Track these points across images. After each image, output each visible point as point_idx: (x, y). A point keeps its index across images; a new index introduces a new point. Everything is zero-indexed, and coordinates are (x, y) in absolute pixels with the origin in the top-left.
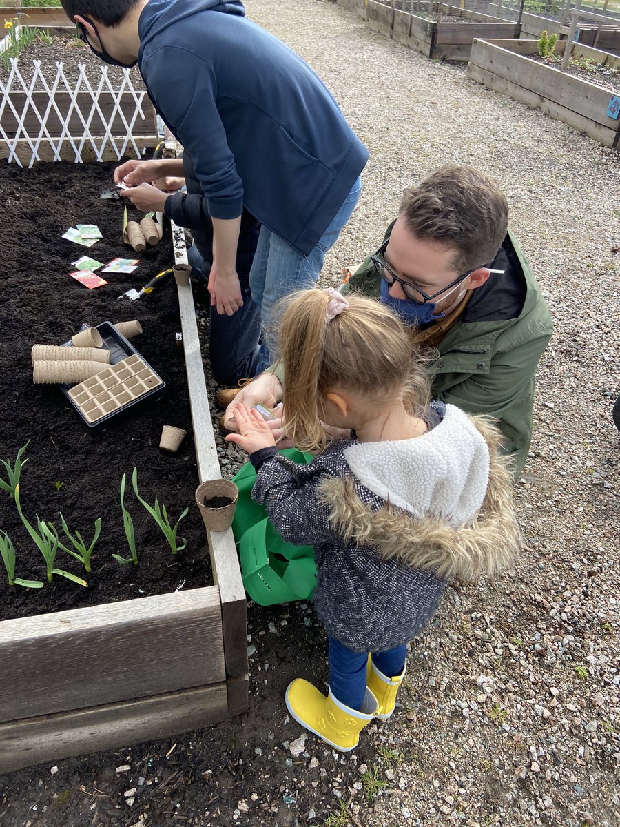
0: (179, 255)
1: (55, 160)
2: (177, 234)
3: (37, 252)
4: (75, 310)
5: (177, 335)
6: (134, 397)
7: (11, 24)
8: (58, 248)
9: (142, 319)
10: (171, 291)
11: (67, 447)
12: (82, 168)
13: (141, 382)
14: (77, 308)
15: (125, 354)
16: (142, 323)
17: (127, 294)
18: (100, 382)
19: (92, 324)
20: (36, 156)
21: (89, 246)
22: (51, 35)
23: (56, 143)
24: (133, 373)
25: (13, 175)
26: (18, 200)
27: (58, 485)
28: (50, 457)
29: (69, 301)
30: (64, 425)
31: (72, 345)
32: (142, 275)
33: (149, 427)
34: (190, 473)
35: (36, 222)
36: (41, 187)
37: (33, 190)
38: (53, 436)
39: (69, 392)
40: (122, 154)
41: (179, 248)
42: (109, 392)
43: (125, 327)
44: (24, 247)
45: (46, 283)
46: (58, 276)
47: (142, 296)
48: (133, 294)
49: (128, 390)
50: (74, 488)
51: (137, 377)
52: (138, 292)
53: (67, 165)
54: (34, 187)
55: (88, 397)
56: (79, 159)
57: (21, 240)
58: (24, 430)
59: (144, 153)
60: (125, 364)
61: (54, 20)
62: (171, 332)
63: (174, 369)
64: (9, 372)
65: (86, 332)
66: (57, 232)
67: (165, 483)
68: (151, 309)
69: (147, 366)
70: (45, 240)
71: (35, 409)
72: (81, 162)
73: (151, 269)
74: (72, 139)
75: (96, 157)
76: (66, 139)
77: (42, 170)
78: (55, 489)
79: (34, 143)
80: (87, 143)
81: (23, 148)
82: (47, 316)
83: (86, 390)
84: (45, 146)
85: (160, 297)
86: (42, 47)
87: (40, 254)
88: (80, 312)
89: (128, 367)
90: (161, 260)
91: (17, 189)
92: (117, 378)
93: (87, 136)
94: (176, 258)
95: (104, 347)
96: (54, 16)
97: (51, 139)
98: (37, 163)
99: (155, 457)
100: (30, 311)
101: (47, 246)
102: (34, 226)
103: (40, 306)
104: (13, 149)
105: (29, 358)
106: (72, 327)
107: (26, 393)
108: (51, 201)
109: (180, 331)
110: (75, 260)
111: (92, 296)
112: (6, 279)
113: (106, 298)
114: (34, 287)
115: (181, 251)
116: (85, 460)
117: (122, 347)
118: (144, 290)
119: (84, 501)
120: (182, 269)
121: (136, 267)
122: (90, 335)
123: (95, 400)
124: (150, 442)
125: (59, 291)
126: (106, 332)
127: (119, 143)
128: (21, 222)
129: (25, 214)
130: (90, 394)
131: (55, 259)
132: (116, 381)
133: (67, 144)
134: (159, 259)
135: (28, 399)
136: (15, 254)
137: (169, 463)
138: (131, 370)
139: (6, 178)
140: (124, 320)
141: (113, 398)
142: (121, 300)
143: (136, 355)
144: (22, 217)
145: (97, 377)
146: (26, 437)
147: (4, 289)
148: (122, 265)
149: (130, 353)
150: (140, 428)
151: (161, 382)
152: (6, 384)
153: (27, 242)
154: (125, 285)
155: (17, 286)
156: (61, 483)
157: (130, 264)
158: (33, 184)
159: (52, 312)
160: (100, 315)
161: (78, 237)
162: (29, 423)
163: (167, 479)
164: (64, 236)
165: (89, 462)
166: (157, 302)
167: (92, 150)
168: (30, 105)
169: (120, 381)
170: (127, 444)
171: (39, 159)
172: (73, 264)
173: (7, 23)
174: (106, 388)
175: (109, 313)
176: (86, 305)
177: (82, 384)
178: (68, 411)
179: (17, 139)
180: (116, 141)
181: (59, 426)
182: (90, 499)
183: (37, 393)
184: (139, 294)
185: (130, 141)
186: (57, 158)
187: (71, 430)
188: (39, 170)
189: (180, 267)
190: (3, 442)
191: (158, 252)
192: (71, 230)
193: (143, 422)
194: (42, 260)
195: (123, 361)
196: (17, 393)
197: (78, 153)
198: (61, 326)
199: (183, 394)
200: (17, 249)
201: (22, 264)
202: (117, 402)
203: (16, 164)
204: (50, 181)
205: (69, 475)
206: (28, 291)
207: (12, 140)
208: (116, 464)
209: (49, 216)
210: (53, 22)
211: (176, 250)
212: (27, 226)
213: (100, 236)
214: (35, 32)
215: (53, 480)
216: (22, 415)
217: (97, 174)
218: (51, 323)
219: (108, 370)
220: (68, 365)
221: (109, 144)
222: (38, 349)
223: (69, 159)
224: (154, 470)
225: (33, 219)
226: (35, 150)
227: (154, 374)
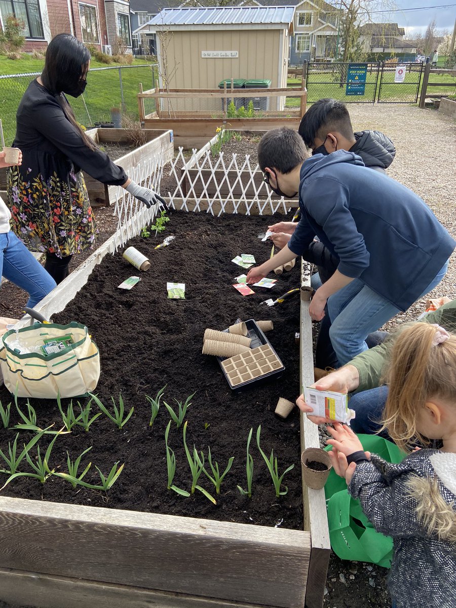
0: (305, 280)
1: (234, 213)
2: (306, 266)
3: (215, 269)
4: (233, 308)
5: (297, 334)
6: (263, 374)
7: (220, 129)
8: (227, 267)
9: (274, 320)
10: (296, 303)
11: (214, 400)
12: (249, 218)
13: (269, 364)
14: (234, 307)
15: (260, 342)
16: (274, 323)
17: (267, 302)
18: (243, 359)
19: (243, 320)
20: (223, 210)
21: (247, 268)
22: (242, 135)
23: (236, 203)
24: (265, 357)
25: (208, 220)
26: (208, 236)
27: (207, 425)
28: (203, 404)
29: (230, 302)
30: (215, 384)
31: (229, 332)
32: (277, 290)
33: (269, 396)
34: (294, 437)
35: (217, 250)
36: (223, 229)
37: (218, 230)
38: (208, 390)
39: (222, 363)
40: (275, 211)
41: (306, 275)
42: (247, 367)
43: (263, 324)
44: (208, 265)
45: (218, 289)
46: (226, 285)
47: (276, 304)
48: (270, 302)
49: (259, 367)
50: (215, 429)
51: (267, 359)
52: (274, 301)
53: (241, 216)
54: (219, 228)
55: (233, 368)
56: (248, 213)
57: (207, 261)
58: (191, 383)
59: (290, 210)
60: (260, 349)
61: (244, 125)
62: (292, 332)
63: (292, 358)
64: (188, 344)
65: (238, 325)
66: (229, 257)
67: (276, 440)
68: (280, 313)
69: (274, 353)
70: (220, 261)
71: (199, 370)
72: (249, 214)
73: (284, 287)
74: (246, 201)
75: (259, 212)
76: (243, 200)
77: (225, 219)
78: (204, 428)
79: (224, 202)
80: (255, 203)
81: (217, 205)
82: (215, 310)
83: (233, 363)
84: (230, 203)
85: (288, 306)
86: (235, 142)
87: (216, 271)
88: (235, 310)
89: (262, 352)
90: (292, 282)
91: (209, 229)
92: (254, 358)
93: (256, 199)
94: (303, 282)
95: (248, 336)
96: (244, 123)
97: (234, 200)
98: (223, 214)
99: (271, 419)
100: (206, 306)
101: (221, 265)
102: (215, 253)
103: (212, 303)
104: (210, 205)
105: (202, 336)
106: (229, 319)
107: (196, 358)
108: (228, 238)
109: (299, 331)
110: (237, 276)
111: (244, 301)
112: (195, 284)
113: (253, 303)
114: (211, 291)
115: (306, 277)
116: (225, 411)
117: (259, 337)
118: (277, 300)
119: (221, 440)
120: (306, 290)
121: (275, 284)
122: (241, 327)
123: (237, 371)
124: (269, 407)
125: (225, 295)
126: (251, 326)
127: (275, 204)
128: (208, 249)
129: (212, 245)
130: (234, 366)
131: (225, 274)
132: (252, 360)
133: (243, 203)
134: (290, 280)
135: (196, 363)
136: (202, 269)
137: (280, 425)
138: (263, 355)
139: (204, 222)
140: (263, 319)
141: (249, 372)
142: (262, 305)
143: (268, 344)
144: (209, 247)
145: (241, 355)
146: (192, 388)
147: (193, 291)
148: (265, 282)
149: (264, 343)
150: (263, 396)
151: (282, 366)
152: (185, 351)
153: (210, 262)
154: (266, 296)
155: (200, 289)
156: (208, 424)
157: (271, 282)
158: (219, 227)
159: (219, 308)
160: (248, 314)
161: (241, 262)
162: (194, 378)
163: (277, 438)
164: (233, 261)
165: (227, 413)
166: (285, 309)
167: (257, 208)
168: (226, 179)
169: (255, 361)
170: (254, 405)
171: (224, 212)
172: (235, 278)
173: (218, 129)
174: (245, 364)
175: (254, 313)
176: (240, 307)
177: (231, 359)
178: (219, 375)
179: (214, 199)
180: (273, 203)
181: (212, 385)
182: (225, 440)
183: (203, 359)
184: (275, 302)
185: (282, 203)
186: (236, 211)
187: (219, 388)
188: (224, 218)
189: (305, 288)
190: (178, 389)
191: (290, 276)
192: (238, 257)
193: (266, 392)
194: (218, 274)
195: (259, 348)
196: (191, 358)
197: (248, 209)
198: (223, 318)
199: (295, 377)
200: (204, 266)
201: (205, 275)
202: (251, 375)
203: (211, 213)
204: (229, 225)
205: (215, 420)
206: (207, 294)
207: (211, 199)
208: (244, 418)
209: (225, 247)
210: (243, 127)
211: (303, 276)
212: (211, 252)
213: (254, 262)
214: (233, 133)
215: (203, 421)
216: (191, 373)
217: (258, 222)
218: (217, 315)
219: (248, 352)
220: (225, 345)
221: (268, 204)
222: (209, 332)
223: (242, 212)
224: (269, 428)
225: (215, 248)
226: (223, 206)
227: (278, 360)
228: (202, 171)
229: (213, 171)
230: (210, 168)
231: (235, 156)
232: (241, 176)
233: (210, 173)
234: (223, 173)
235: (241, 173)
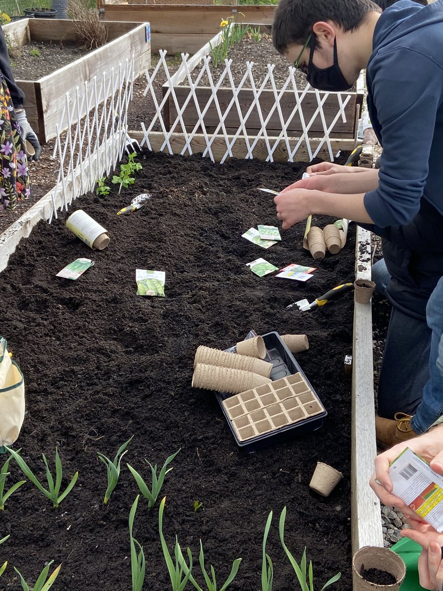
0: (362, 269)
1: (247, 157)
2: (363, 245)
3: (215, 249)
4: (243, 314)
5: (347, 358)
6: (290, 422)
7: (227, 22)
8: (235, 246)
9: (310, 334)
10: (346, 307)
11: (210, 463)
12: (272, 167)
13: (301, 405)
14: (245, 312)
15: (287, 370)
16: (310, 339)
17: (298, 303)
18: (257, 397)
19: (259, 333)
20: (229, 153)
21: (267, 248)
22: (261, 32)
23: (251, 141)
24: (294, 394)
25: (205, 169)
26: (205, 194)
27: (197, 505)
28: (192, 470)
29: (238, 303)
30: (213, 437)
31: (235, 352)
32: (316, 284)
33: (300, 460)
34: (341, 528)
35: (218, 218)
36: (229, 184)
37: (221, 186)
38: (199, 447)
39: (224, 402)
40: (314, 156)
41: (363, 261)
42: (265, 411)
43: (292, 341)
44: (203, 242)
45: (218, 281)
46: (232, 276)
47: (313, 309)
48: (304, 305)
49: (285, 412)
50: (211, 512)
51: (297, 398)
52: (310, 303)
53: (258, 163)
54: (221, 183)
55: (242, 412)
56: (270, 158)
57: (201, 235)
58: (172, 435)
59: (338, 155)
60: (287, 382)
61: (266, 17)
62: (340, 353)
63: (338, 397)
64: (169, 370)
65: (252, 341)
66: (237, 230)
67: (311, 532)
68: (320, 323)
69: (309, 389)
70: (223, 236)
71: (186, 414)
72: (272, 161)
73: (328, 280)
74: (267, 138)
75: (287, 157)
76: (262, 138)
77: (233, 167)
78: (192, 509)
79: (230, 140)
80: (282, 143)
81: (219, 144)
82: (214, 316)
83: (242, 403)
84: (241, 143)
85: (333, 311)
86: (251, 44)
87: (217, 251)
88: (247, 317)
89: (289, 386)
90: (340, 271)
91: (206, 184)
92: (276, 396)
93: (284, 136)
94: (358, 271)
95: (266, 359)
96: (266, 13)
97: (247, 137)
98: (230, 160)
99: (303, 498)
100: (200, 309)
101: (225, 243)
102: (215, 222)
103: (209, 305)
104: (209, 144)
105: (192, 358)
106: (236, 331)
107: (182, 394)
108: (236, 198)
109: (350, 353)
110: (250, 261)
111: (262, 302)
112: (182, 272)
113: (276, 305)
114: (207, 284)
115: (364, 264)
116: (228, 482)
117: (285, 361)
118: (316, 302)
119: (220, 530)
120: (364, 285)
121: (311, 276)
122: (256, 344)
123: (249, 416)
124: (300, 478)
125: (230, 292)
126: (272, 344)
127: (314, 145)
128: (204, 217)
129: (210, 209)
130: (244, 409)
131: (231, 257)
132: (274, 400)
133: (262, 143)
134: (338, 269)
135: (182, 402)
136: (194, 248)
137: (318, 508)
138: (292, 390)
139: (198, 171)
140: (292, 332)
141: (269, 418)
142: (291, 309)
143: (300, 373)
144: (206, 212)
145: (254, 391)
146: (173, 442)
147: (178, 283)
148: (297, 271)
149: (293, 371)
150: (291, 459)
151: (323, 410)
152: (164, 381)
153: (207, 238)
154: (297, 293)
155: (190, 281)
156: (199, 504)
157: (306, 271)
158: (222, 180)
159: (220, 313)
160: (267, 323)
161: (259, 237)
162: (178, 427)
163: (313, 528)
164: (245, 236)
165: (231, 486)
166: (328, 316)
167: (285, 150)
168: (235, 103)
169: (278, 400)
170: (274, 474)
171: (231, 155)
172: (247, 265)
173: (224, 22)
174: (262, 406)
175: (276, 321)
176: (254, 310)
177: (238, 396)
178: (218, 423)
179: (215, 135)
180: (311, 143)
181: (207, 438)
182: (227, 529)
183: (192, 396)
184: (311, 305)
185: (325, 143)
186: (250, 155)
187: (218, 445)
188: (230, 166)
189: (362, 283)
190: (150, 443)
191: (337, 262)
192: (252, 230)
193: (296, 453)
194: (219, 258)
195: (285, 379)
196: (173, 394)
197: (271, 152)
198: (226, 329)
199: (343, 428)
200: (197, 243)
201: (198, 259)
202: (272, 424)
203: (209, 158)
204: (238, 178)
205: (211, 496)
206: (201, 288)
207: (210, 135)
208: (259, 495)
209: (231, 213)
210: (264, 19)
211: (359, 263)
212: (209, 222)
213: (279, 238)
214: (247, 29)
215: (192, 497)
216: (173, 418)
217: (286, 174)
218: (217, 324)
219: (267, 386)
220: (229, 373)
221: (303, 145)
222: (203, 351)
223: (261, 158)
224: (300, 513)
225: (216, 214)
226: (230, 147)
227: (316, 400)
228: (196, 90)
229: (215, 90)
230: (209, 85)
231: (250, 65)
232: (260, 99)
233: (210, 92)
234: (230, 93)
235: (259, 93)
